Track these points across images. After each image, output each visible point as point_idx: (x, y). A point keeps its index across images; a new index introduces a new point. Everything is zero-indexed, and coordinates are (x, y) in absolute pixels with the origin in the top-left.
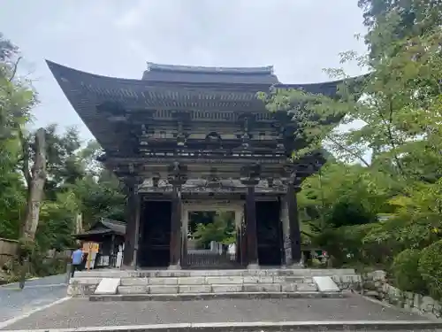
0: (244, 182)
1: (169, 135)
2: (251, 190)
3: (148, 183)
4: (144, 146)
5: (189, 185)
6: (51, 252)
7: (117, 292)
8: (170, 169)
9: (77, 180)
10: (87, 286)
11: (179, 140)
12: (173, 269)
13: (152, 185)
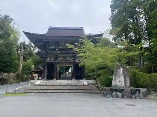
0: (72, 59)
1: (54, 47)
2: (74, 61)
3: (48, 59)
4: (48, 50)
5: (59, 60)
6: (25, 76)
7: (40, 84)
8: (54, 56)
9: (32, 56)
10: (33, 83)
11: (57, 48)
12: (54, 80)
13: (49, 60)
